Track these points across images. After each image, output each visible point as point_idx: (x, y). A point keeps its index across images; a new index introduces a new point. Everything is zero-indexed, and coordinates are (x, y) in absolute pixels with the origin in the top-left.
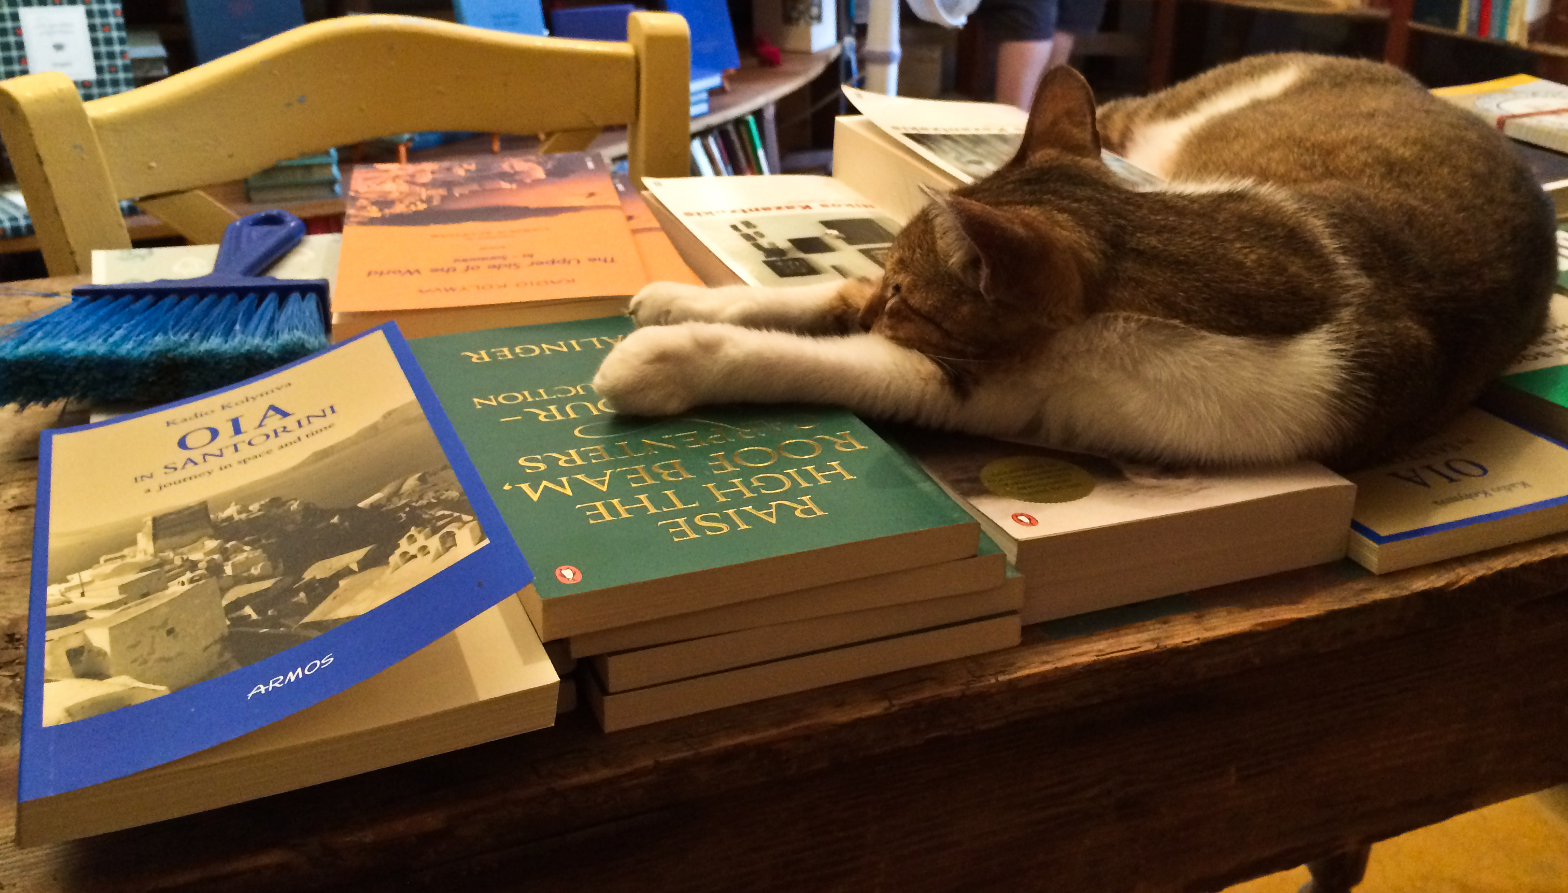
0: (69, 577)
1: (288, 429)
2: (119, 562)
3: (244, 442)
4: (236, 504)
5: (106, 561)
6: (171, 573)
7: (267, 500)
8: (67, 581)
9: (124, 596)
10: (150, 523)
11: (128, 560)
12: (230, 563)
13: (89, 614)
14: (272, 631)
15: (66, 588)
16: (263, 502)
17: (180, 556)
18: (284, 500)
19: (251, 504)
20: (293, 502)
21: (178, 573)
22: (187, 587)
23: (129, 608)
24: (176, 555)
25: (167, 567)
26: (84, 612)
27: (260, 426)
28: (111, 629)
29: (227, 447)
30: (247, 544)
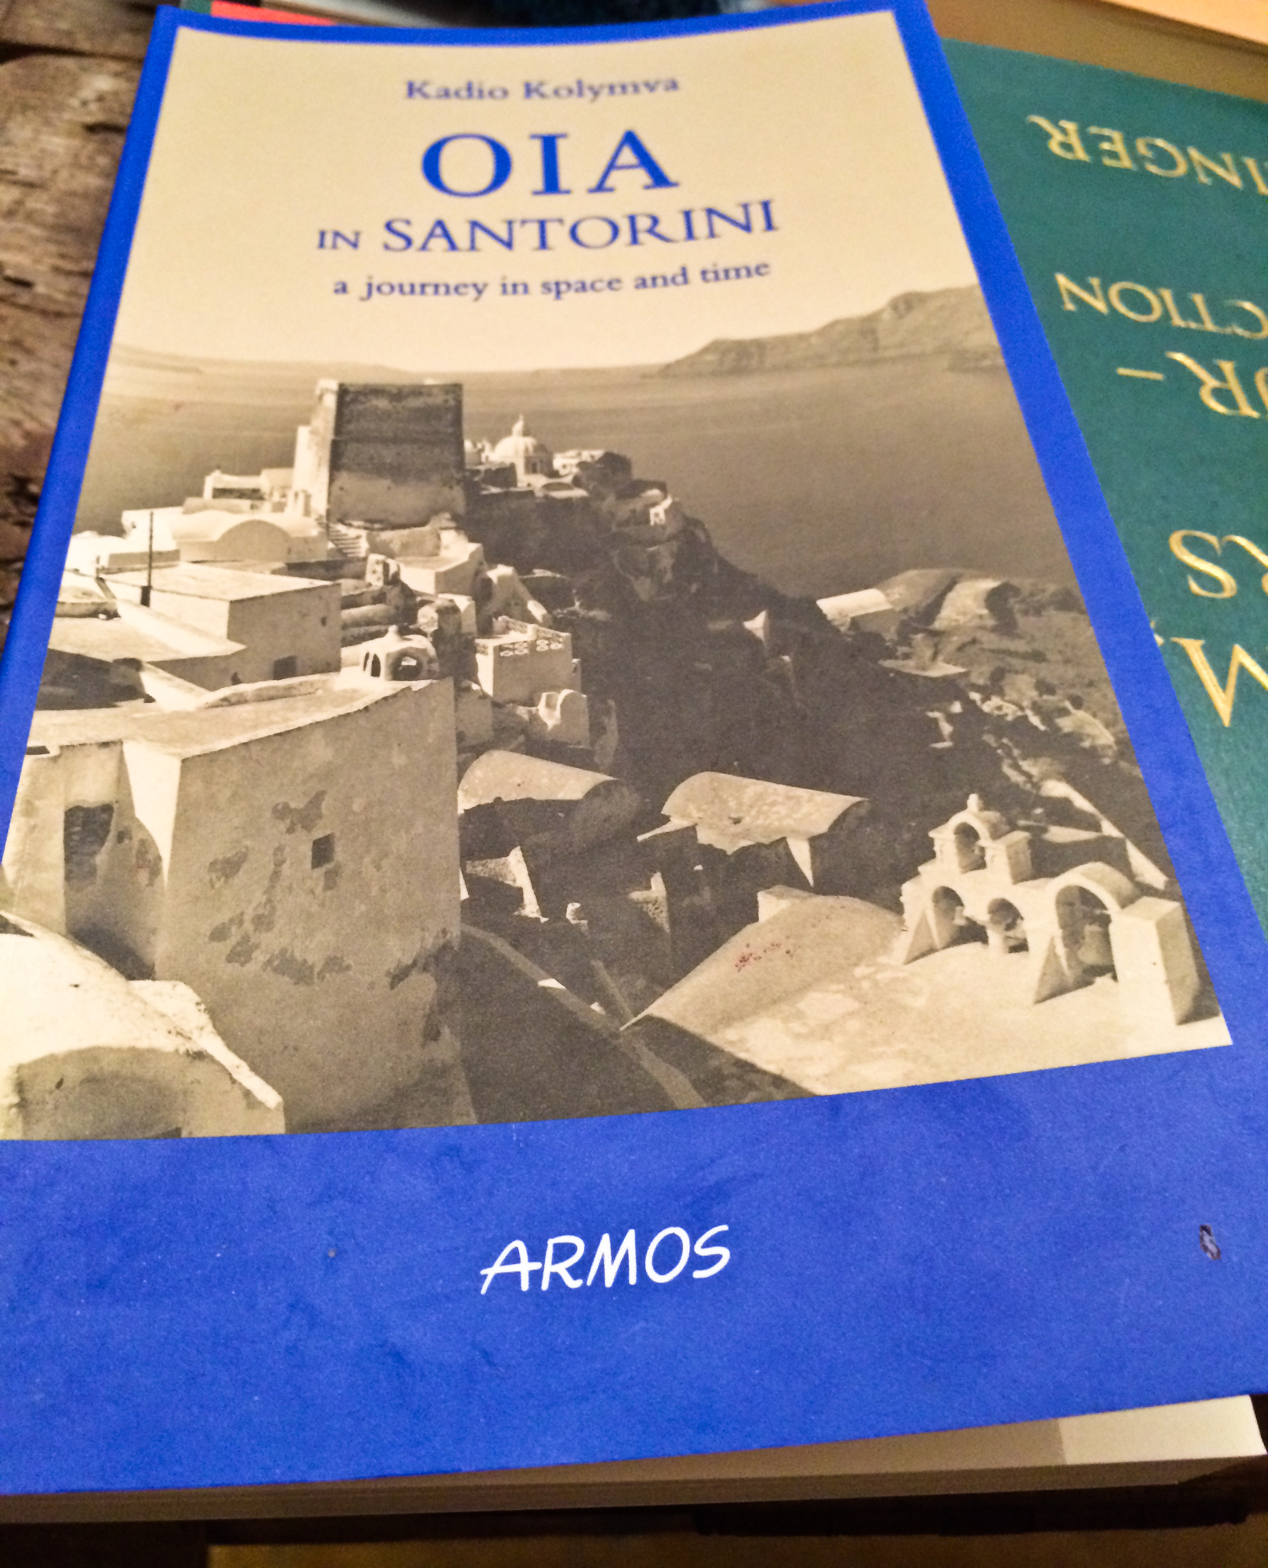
0: (129, 517)
1: (660, 229)
2: (243, 512)
3: (561, 221)
4: (526, 433)
5: (220, 493)
6: (355, 612)
7: (598, 453)
8: (119, 531)
9: (236, 647)
10: (330, 401)
11: (265, 513)
12: (490, 644)
13: (150, 681)
14: (572, 1001)
15: (114, 558)
16: (586, 456)
17: (381, 557)
18: (637, 473)
19: (563, 449)
20: (655, 492)
21: (369, 622)
22: (384, 686)
23: (241, 700)
24: (375, 548)
25: (348, 586)
26: (135, 664)
27: (601, 187)
28: (186, 763)
29: (524, 222)
30: (539, 592)
